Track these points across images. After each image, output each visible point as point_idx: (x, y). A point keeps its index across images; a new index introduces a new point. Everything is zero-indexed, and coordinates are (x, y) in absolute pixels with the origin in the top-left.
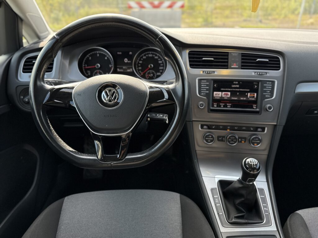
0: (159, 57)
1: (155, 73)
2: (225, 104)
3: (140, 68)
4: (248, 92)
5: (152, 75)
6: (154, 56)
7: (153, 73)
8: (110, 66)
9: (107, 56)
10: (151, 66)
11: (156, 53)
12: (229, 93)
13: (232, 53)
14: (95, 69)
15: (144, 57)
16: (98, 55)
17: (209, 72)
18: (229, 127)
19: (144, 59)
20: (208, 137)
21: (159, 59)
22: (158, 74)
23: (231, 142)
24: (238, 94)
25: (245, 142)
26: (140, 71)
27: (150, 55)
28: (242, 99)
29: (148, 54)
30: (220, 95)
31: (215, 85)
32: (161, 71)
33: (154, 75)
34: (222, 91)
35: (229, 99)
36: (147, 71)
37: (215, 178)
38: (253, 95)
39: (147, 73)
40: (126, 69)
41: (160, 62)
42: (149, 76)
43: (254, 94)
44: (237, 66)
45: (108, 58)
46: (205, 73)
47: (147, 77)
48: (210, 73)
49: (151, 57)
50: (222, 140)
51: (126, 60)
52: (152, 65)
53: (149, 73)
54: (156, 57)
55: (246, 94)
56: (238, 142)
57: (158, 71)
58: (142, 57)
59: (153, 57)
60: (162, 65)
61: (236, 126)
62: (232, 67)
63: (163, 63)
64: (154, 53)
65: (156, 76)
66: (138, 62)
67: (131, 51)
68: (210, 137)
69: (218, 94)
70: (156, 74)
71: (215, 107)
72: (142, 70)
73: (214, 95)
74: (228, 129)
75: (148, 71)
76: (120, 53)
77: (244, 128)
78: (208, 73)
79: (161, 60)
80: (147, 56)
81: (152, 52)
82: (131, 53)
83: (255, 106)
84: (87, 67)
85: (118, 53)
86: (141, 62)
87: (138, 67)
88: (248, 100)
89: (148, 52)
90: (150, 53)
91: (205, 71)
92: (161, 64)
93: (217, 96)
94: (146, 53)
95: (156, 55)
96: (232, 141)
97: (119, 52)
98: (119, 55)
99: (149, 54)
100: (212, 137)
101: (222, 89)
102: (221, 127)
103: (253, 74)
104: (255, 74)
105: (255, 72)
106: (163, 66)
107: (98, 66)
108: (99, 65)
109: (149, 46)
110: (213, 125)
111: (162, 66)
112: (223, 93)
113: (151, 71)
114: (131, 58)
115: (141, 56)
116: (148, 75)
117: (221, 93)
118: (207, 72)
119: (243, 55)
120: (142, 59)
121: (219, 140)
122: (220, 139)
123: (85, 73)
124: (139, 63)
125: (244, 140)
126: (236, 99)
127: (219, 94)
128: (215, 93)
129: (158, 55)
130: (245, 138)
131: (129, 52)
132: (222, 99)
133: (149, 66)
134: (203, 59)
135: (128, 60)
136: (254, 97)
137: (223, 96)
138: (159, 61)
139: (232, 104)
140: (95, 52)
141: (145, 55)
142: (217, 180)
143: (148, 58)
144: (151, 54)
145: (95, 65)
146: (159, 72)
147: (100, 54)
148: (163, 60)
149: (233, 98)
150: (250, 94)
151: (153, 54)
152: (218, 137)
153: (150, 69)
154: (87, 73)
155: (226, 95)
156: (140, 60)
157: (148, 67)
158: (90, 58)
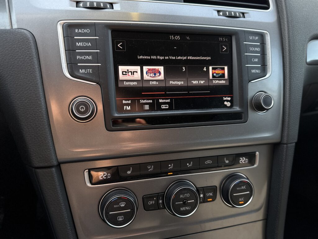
17: (95, 5)
20: (115, 206)
24: (184, 68)
25: (214, 198)
31: (119, 45)
34: (142, 63)
35: (163, 85)
46: (85, 7)
48: (99, 8)
50: (157, 207)
55: (205, 69)
56: (200, 203)
61: (189, 160)
71: (127, 111)
77: (209, 162)
78: (92, 8)
83: (227, 101)
88: (211, 84)
91: (85, 2)
96: (185, 204)
100: (129, 204)
101: (142, 58)
102: (151, 169)
103: (215, 15)
104: (219, 14)
105: (219, 11)
118: (88, 5)
121: (147, 208)
125: (211, 194)
126: (180, 83)
130: (213, 189)
132: (145, 85)
149: (173, 83)
152: (146, 198)
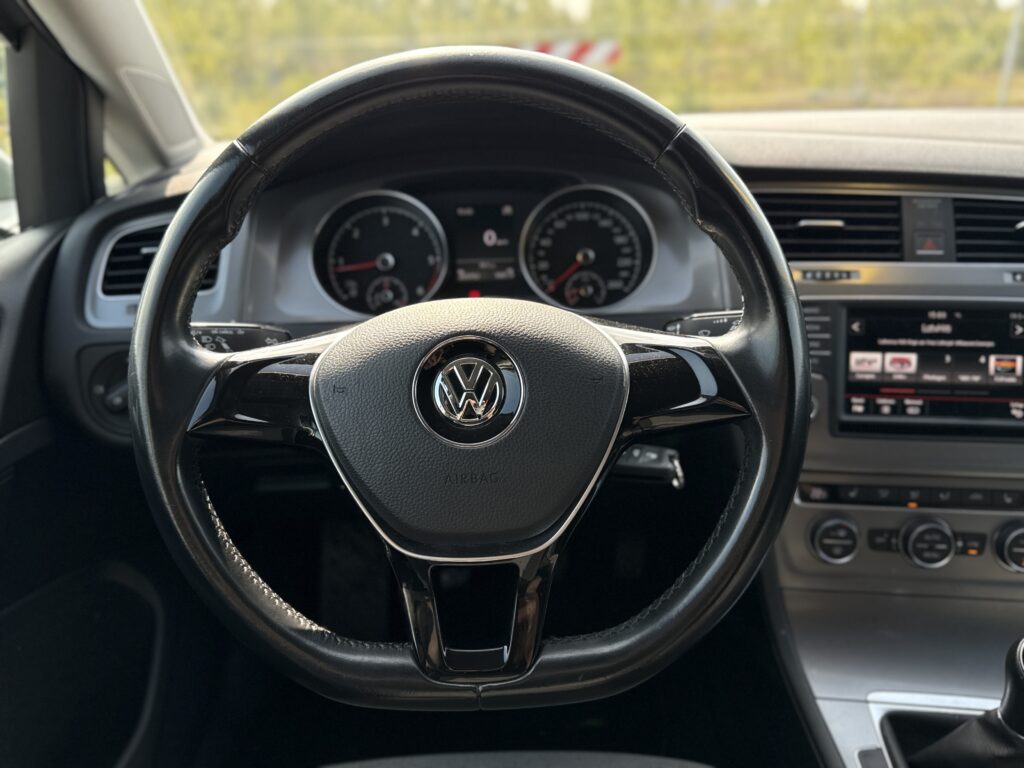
0: (617, 223)
1: (601, 283)
2: (897, 401)
3: (544, 265)
4: (987, 352)
5: (590, 290)
6: (596, 216)
7: (593, 283)
8: (431, 260)
9: (421, 224)
10: (586, 257)
11: (605, 208)
12: (913, 358)
13: (915, 201)
14: (377, 273)
15: (560, 225)
16: (386, 221)
17: (828, 275)
18: (914, 495)
19: (559, 232)
20: (833, 533)
21: (617, 230)
22: (615, 285)
23: (927, 555)
24: (948, 359)
25: (981, 551)
26: (544, 277)
27: (583, 216)
28: (964, 378)
29: (573, 211)
30: (877, 367)
31: (855, 327)
32: (624, 274)
33: (597, 290)
34: (885, 349)
35: (913, 380)
36: (571, 275)
37: (867, 702)
38: (1008, 365)
39: (569, 284)
40: (491, 271)
41: (620, 240)
42: (579, 295)
43: (1014, 361)
44: (938, 248)
45: (422, 230)
46: (814, 277)
47: (572, 297)
48: (832, 278)
49: (583, 223)
50: (888, 547)
51: (490, 238)
52: (591, 254)
53: (578, 284)
54: (605, 223)
55: (982, 360)
56: (956, 553)
57: (611, 273)
58: (551, 224)
59: (592, 223)
60: (627, 250)
61: (944, 490)
62: (920, 252)
63: (630, 244)
64: (598, 206)
65: (603, 293)
66: (538, 243)
67: (511, 204)
68: (842, 533)
69: (866, 363)
70: (606, 283)
71: (857, 414)
72: (551, 273)
73: (854, 366)
74: (912, 501)
75: (575, 277)
76: (469, 212)
77: (977, 497)
78: (823, 278)
79: (624, 232)
80: (569, 217)
81: (591, 204)
82: (507, 210)
83: (1018, 409)
84: (343, 269)
85: (461, 212)
86: (546, 242)
87: (537, 259)
88: (990, 382)
89: (574, 205)
90: (582, 205)
91: (814, 272)
92: (622, 246)
93: (865, 367)
94: (567, 207)
95: (604, 215)
96: (931, 549)
97: (465, 206)
98: (465, 218)
99: (578, 210)
100: (851, 535)
101: (884, 342)
102: (884, 494)
103: (1008, 279)
104: (1014, 279)
105: (1014, 274)
106: (632, 255)
107: (385, 262)
108: (390, 259)
109: (578, 182)
110: (850, 487)
111: (626, 256)
112: (890, 356)
113: (585, 275)
114: (509, 229)
115: (547, 219)
116: (574, 291)
117: (877, 356)
118: (819, 275)
119: (960, 206)
120: (550, 232)
121: (874, 546)
122: (880, 540)
123: (339, 292)
124: (539, 247)
125: (976, 544)
126: (940, 378)
127: (870, 362)
128: (855, 356)
129: (612, 212)
130: (981, 539)
131: (499, 208)
132: (886, 379)
133: (580, 257)
134: (803, 223)
135: (499, 236)
136: (1013, 371)
137: (889, 368)
138: (618, 234)
139: (925, 402)
140: (375, 210)
141: (561, 217)
142: (877, 714)
143: (573, 225)
144: (587, 209)
145: (374, 259)
146: (615, 277)
147: (391, 216)
148: (632, 233)
149: (928, 377)
150: (998, 360)
151: (592, 211)
152: (873, 534)
153: (581, 268)
154: (346, 291)
155: (898, 365)
156: (543, 235)
157: (575, 260)
158: (356, 234)
